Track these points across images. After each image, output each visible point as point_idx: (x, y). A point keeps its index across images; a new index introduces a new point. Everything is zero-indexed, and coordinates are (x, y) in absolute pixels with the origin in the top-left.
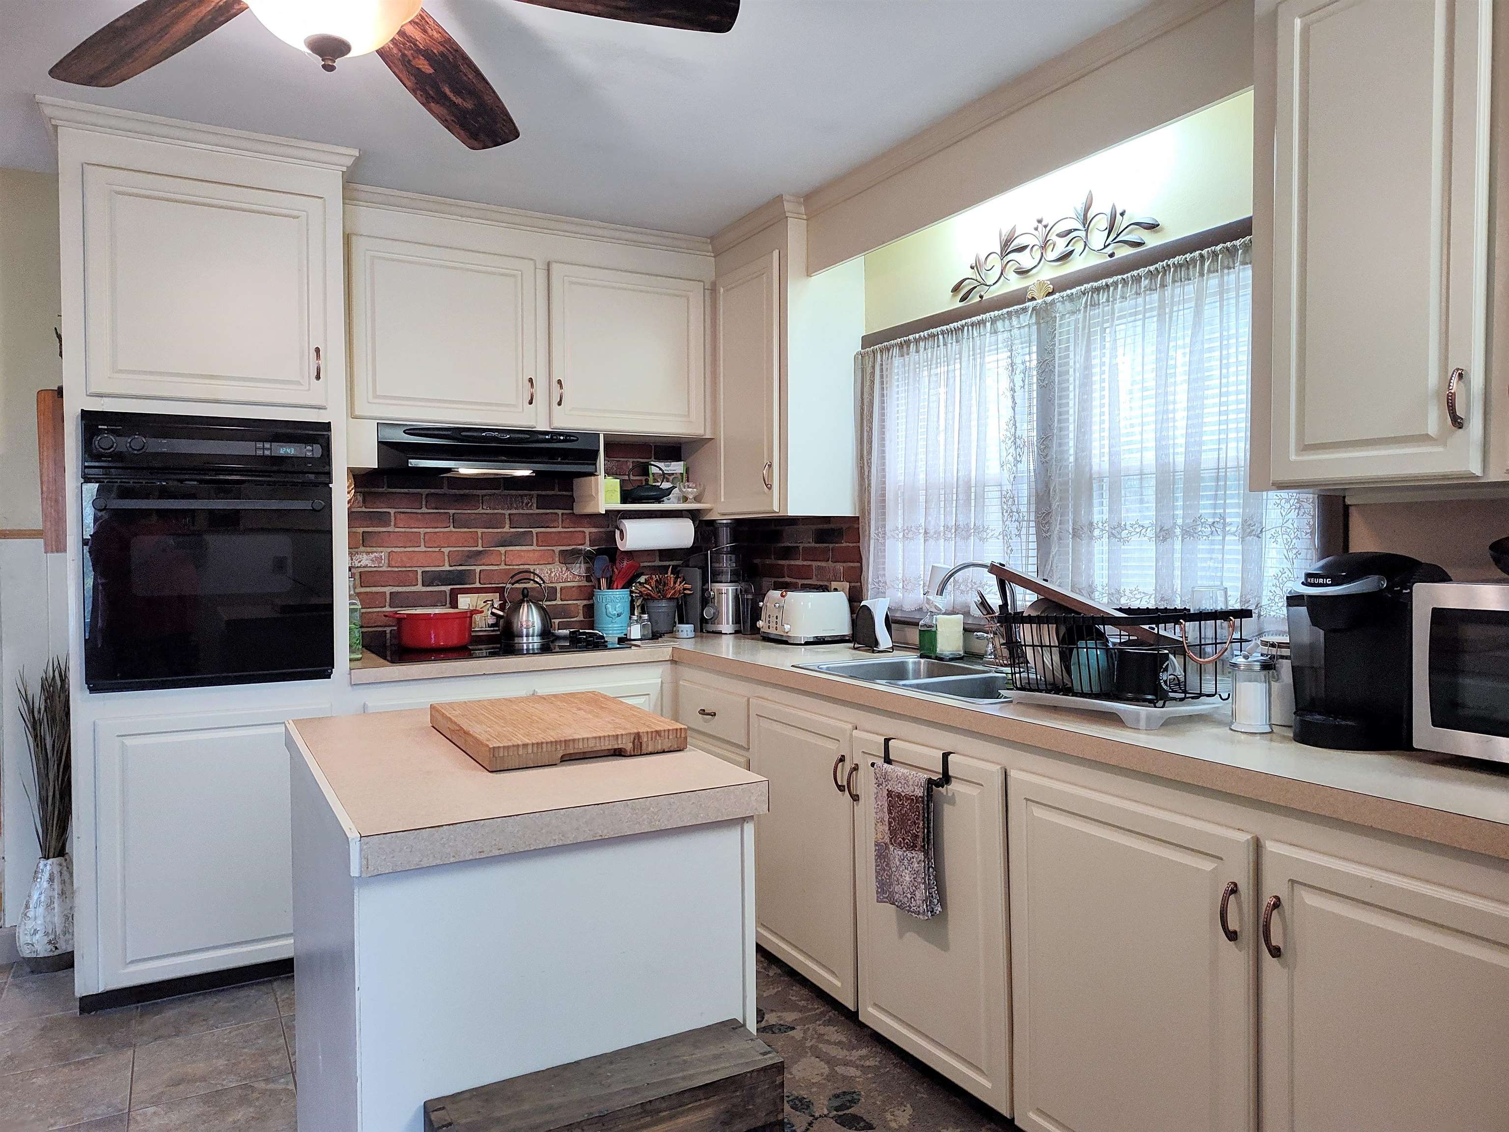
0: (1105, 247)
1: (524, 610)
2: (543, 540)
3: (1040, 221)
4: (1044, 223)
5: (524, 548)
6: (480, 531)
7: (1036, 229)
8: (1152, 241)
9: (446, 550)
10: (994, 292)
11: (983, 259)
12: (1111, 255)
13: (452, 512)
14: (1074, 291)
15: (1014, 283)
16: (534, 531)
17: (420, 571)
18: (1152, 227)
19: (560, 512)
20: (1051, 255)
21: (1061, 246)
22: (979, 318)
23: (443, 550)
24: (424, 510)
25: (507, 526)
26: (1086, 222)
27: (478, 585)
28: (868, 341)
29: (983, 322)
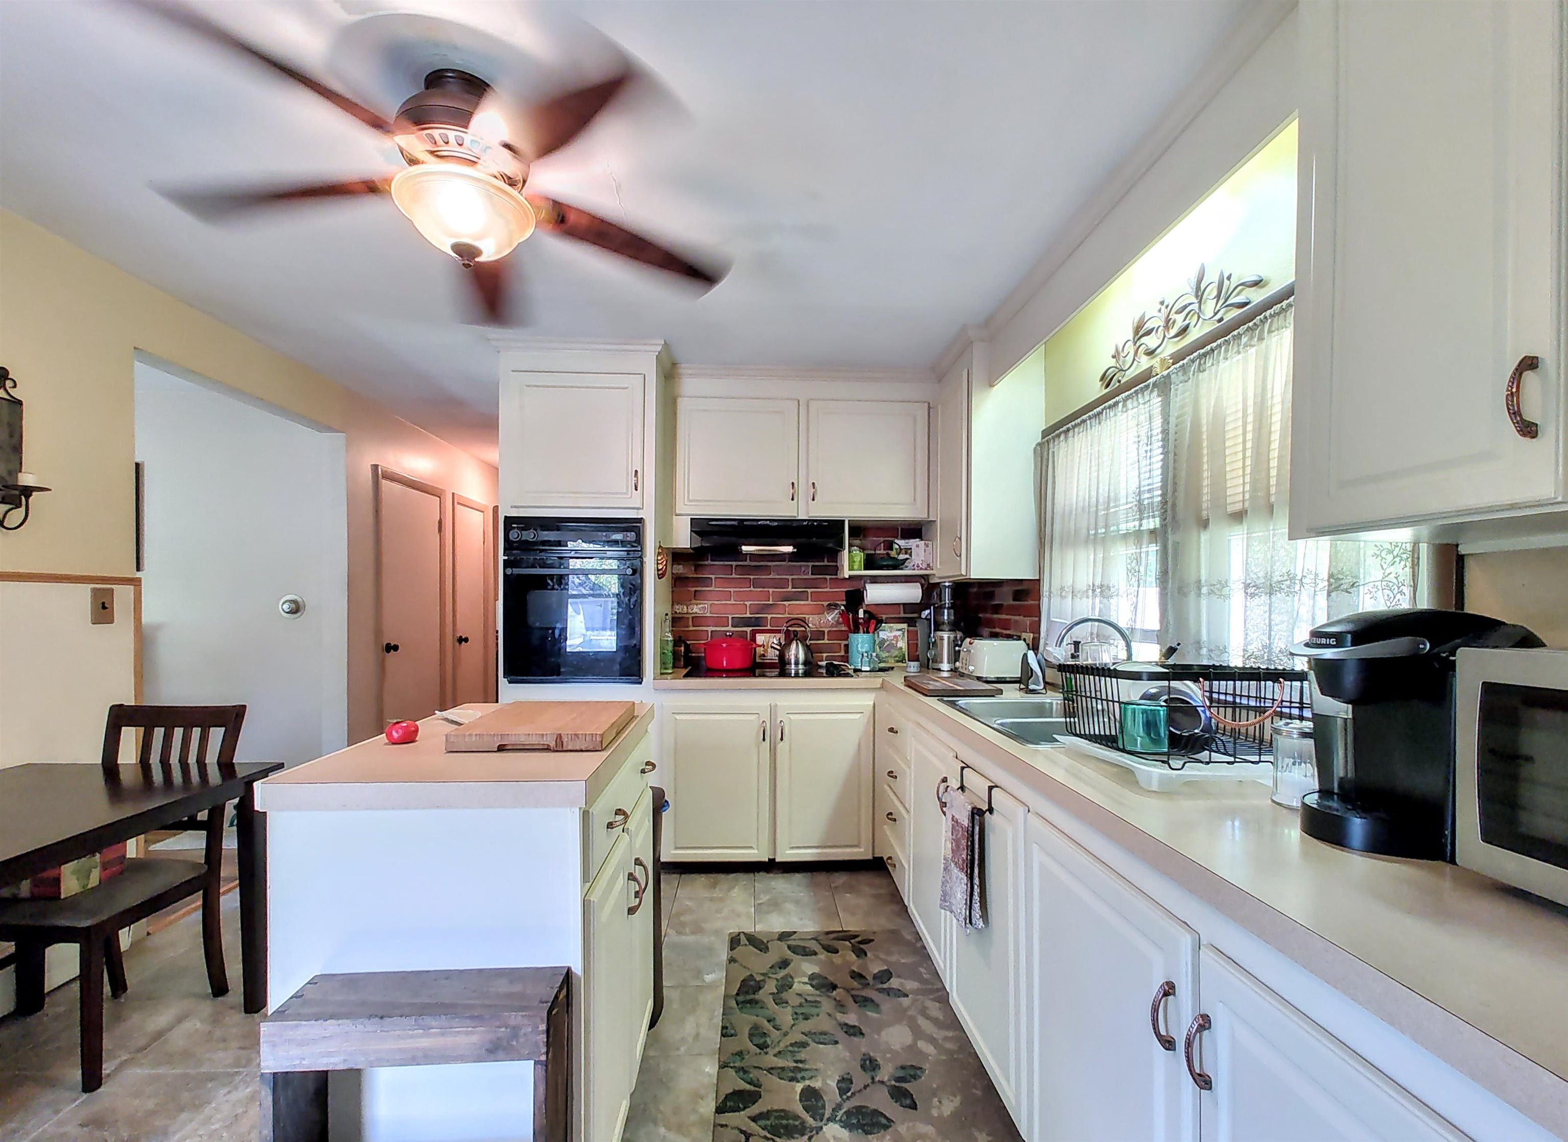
0: (1216, 314)
1: (794, 646)
2: (815, 597)
3: (1162, 303)
4: (1165, 304)
5: (802, 603)
6: (771, 590)
7: (1160, 311)
8: (1257, 297)
9: (748, 603)
10: (1129, 376)
11: (1120, 349)
12: (1220, 320)
13: (752, 577)
14: (1185, 361)
15: (1145, 362)
16: (809, 590)
17: (730, 618)
18: (1257, 284)
19: (828, 577)
20: (1173, 332)
21: (1180, 321)
22: (1114, 400)
23: (746, 603)
24: (734, 576)
25: (790, 586)
26: (1199, 294)
27: (769, 627)
28: (1045, 433)
29: (1116, 404)
